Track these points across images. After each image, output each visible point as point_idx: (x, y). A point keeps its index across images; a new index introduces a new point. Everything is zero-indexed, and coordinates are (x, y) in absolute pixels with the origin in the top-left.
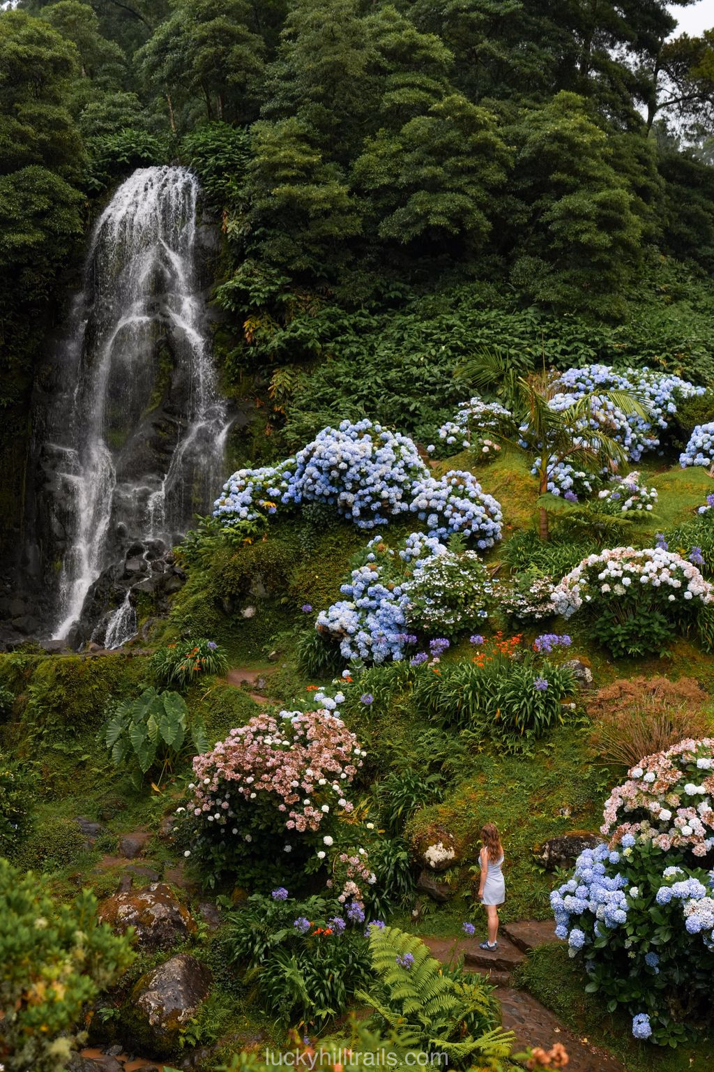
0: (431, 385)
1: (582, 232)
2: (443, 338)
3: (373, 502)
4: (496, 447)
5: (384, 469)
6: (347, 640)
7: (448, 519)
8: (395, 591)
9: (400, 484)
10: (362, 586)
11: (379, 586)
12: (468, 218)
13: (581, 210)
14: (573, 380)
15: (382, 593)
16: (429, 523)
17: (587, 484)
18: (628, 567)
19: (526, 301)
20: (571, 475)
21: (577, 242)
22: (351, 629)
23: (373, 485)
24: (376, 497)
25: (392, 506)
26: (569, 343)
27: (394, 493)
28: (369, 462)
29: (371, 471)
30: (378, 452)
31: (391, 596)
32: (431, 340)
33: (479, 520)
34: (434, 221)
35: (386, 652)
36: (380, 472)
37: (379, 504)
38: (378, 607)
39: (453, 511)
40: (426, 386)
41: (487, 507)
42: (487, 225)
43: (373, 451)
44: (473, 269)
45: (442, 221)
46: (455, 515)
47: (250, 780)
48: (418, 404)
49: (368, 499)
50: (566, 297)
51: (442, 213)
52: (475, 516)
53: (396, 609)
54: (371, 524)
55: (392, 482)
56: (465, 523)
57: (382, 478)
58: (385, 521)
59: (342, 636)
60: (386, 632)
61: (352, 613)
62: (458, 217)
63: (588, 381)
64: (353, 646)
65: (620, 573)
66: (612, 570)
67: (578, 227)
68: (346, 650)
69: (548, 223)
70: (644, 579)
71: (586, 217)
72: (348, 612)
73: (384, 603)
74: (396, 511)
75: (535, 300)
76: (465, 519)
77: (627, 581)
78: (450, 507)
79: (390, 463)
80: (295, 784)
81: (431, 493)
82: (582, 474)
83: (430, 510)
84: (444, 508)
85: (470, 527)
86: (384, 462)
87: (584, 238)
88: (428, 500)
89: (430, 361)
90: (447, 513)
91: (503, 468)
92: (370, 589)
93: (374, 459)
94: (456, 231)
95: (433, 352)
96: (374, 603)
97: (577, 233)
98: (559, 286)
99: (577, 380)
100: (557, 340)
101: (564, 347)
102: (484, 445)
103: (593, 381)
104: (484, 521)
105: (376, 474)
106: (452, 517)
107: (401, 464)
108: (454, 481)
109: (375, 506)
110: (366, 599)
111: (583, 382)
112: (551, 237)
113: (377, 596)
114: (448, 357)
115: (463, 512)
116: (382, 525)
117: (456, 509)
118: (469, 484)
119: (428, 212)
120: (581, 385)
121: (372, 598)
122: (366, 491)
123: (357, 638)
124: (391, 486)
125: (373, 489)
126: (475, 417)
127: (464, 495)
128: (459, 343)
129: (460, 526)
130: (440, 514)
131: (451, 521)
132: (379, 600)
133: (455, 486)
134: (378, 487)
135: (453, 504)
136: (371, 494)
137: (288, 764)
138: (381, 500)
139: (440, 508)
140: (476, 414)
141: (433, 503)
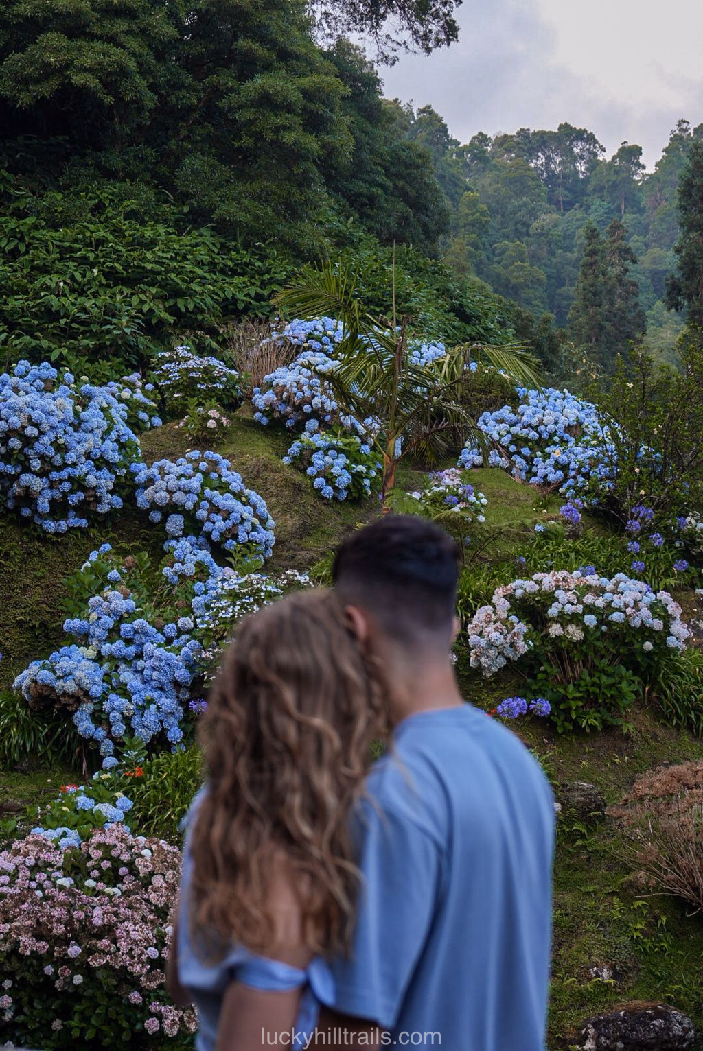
0: (82, 323)
1: (285, 128)
2: (91, 256)
3: (72, 491)
4: (224, 421)
5: (91, 442)
6: (88, 707)
7: (202, 522)
8: (166, 629)
9: (110, 466)
10: (109, 622)
11: (138, 623)
12: (125, 84)
13: (285, 98)
14: (304, 338)
15: (146, 634)
16: (169, 527)
17: (367, 482)
18: (589, 599)
19: (198, 218)
20: (346, 467)
21: (278, 144)
22: (97, 690)
23: (74, 465)
24: (79, 484)
25: (98, 500)
26: (263, 285)
27: (103, 481)
28: (70, 429)
29: (73, 443)
30: (84, 415)
31: (161, 638)
32: (72, 259)
33: (248, 526)
34: (78, 79)
35: (156, 728)
36: (86, 445)
37: (80, 496)
38: (140, 656)
39: (210, 511)
40: (74, 325)
41: (254, 507)
42: (150, 99)
43: (76, 413)
44: (115, 160)
45: (92, 82)
46: (214, 517)
47: (74, 951)
48: (65, 351)
49: (66, 486)
50: (257, 218)
51: (89, 70)
52: (243, 520)
53: (176, 659)
54: (63, 526)
55: (101, 463)
56: (229, 530)
57: (88, 455)
58: (84, 523)
59: (78, 701)
60: (155, 695)
61: (93, 665)
62: (113, 78)
63: (325, 339)
64: (99, 718)
65: (580, 609)
66: (564, 602)
67: (279, 121)
68: (84, 725)
69: (230, 109)
70: (617, 616)
71: (289, 108)
72: (85, 663)
73: (149, 647)
74: (103, 508)
75: (214, 216)
76: (229, 523)
77: (590, 620)
78: (205, 504)
79: (99, 432)
80: (152, 952)
81: (173, 482)
82: (361, 468)
83: (172, 509)
84: (197, 506)
85: (235, 537)
86: (91, 431)
87: (289, 137)
88: (170, 492)
89: (73, 291)
90: (201, 514)
91: (242, 454)
92: (125, 627)
93: (77, 425)
94: (110, 100)
95: (78, 276)
96: (132, 650)
97: (277, 130)
98: (246, 202)
99: (310, 337)
100: (246, 279)
101: (259, 290)
102: (209, 418)
103: (332, 340)
104: (254, 528)
105: (81, 449)
106: (208, 520)
107: (113, 435)
108: (203, 466)
109: (75, 499)
110: (120, 644)
111: (318, 339)
112: (236, 129)
113: (137, 637)
114: (101, 285)
115: (227, 514)
116: (79, 528)
117: (215, 509)
118: (224, 472)
119: (68, 65)
120: (316, 344)
121: (129, 642)
122: (64, 474)
123: (106, 706)
124: (99, 468)
125: (76, 472)
126: (193, 374)
127: (224, 488)
128: (119, 267)
129: (222, 535)
130: (190, 516)
131: (207, 526)
132: (142, 645)
133: (206, 474)
134: (83, 468)
135: (210, 501)
136: (70, 479)
137: (127, 919)
138: (84, 488)
139: (189, 505)
140: (193, 370)
141: (179, 497)
